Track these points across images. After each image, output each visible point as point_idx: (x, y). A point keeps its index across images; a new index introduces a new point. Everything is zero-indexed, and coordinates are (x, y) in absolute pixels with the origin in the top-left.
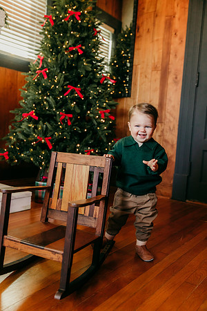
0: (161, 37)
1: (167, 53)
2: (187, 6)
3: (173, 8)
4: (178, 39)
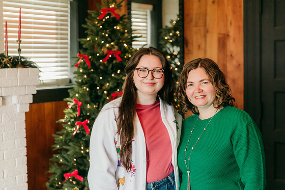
2: (241, 24)
3: (226, 26)
4: (234, 62)
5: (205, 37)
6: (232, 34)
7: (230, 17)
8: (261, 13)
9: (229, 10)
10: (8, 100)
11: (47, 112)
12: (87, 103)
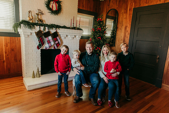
0: (124, 31)
1: (125, 36)
2: (131, 24)
3: (127, 24)
4: (128, 33)
5: (122, 27)
6: (128, 26)
7: (128, 22)
8: (136, 21)
9: (128, 20)
10: (76, 36)
11: (86, 41)
12: (93, 39)
